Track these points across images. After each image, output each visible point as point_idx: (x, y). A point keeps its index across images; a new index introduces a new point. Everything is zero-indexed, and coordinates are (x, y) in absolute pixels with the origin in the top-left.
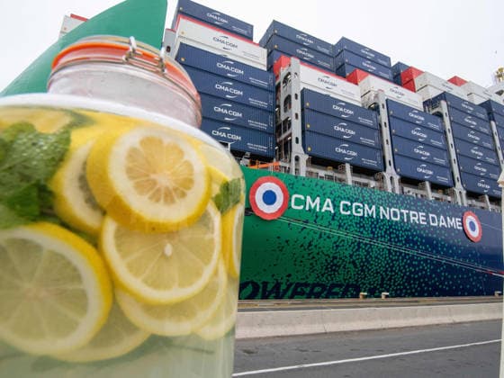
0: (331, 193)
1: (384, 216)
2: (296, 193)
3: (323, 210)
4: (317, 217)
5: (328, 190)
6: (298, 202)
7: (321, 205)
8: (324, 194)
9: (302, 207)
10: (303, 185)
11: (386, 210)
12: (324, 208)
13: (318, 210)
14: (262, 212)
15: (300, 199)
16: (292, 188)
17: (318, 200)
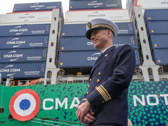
0: (79, 93)
1: (138, 103)
2: (46, 97)
3: (71, 107)
4: (66, 113)
5: (75, 91)
6: (48, 104)
7: (69, 103)
8: (72, 95)
9: (52, 108)
10: (53, 90)
11: (141, 98)
12: (73, 105)
13: (66, 108)
14: (19, 116)
15: (50, 102)
16: (43, 95)
17: (66, 100)
